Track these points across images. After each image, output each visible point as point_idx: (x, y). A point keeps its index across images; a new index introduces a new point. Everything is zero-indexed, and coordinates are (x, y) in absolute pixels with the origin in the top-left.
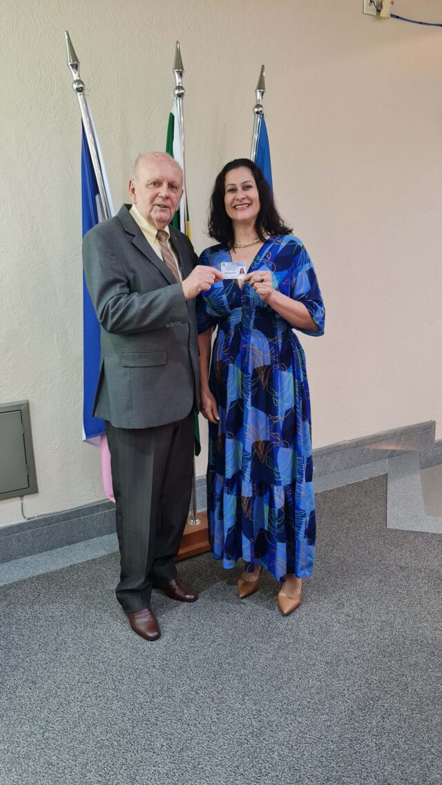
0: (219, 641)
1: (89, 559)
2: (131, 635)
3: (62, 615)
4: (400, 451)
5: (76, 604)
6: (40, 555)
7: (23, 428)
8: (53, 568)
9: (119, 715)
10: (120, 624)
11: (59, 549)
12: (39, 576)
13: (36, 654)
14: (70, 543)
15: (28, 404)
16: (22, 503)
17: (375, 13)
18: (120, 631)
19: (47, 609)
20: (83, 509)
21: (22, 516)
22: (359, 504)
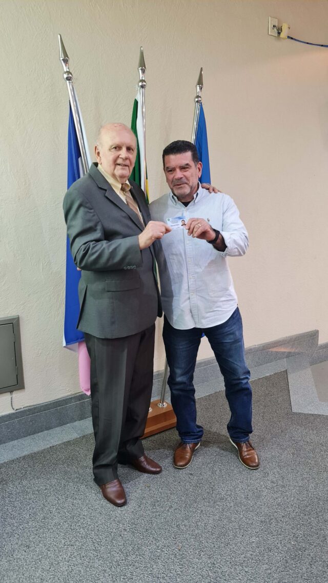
0: (175, 506)
1: (65, 441)
2: (104, 504)
3: (46, 489)
4: (294, 353)
5: (57, 479)
6: (25, 439)
7: (15, 338)
8: (36, 450)
9: (100, 572)
10: (94, 495)
11: (39, 434)
12: (24, 456)
13: (28, 522)
14: (48, 428)
15: (18, 319)
16: (12, 397)
17: (277, 35)
18: (95, 500)
19: (34, 484)
20: (59, 401)
21: (11, 408)
22: (269, 394)
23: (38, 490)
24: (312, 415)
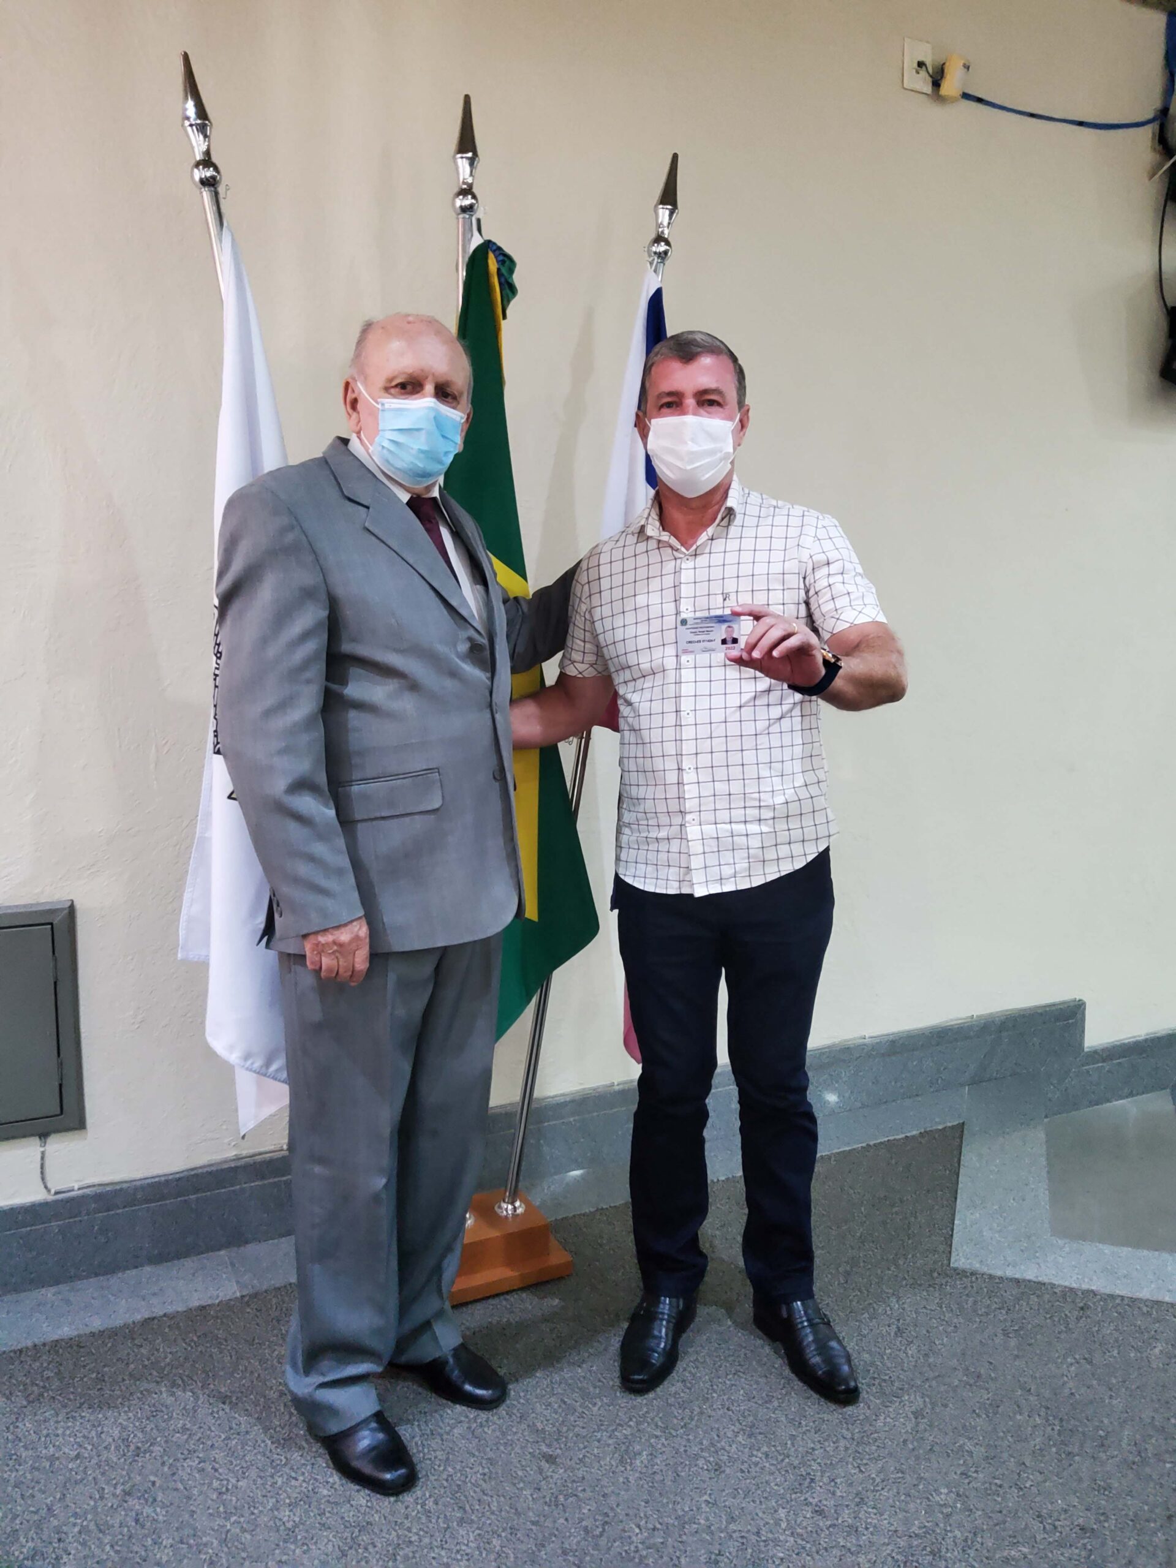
1: (193, 1304)
3: (77, 1457)
5: (124, 1428)
6: (79, 1284)
7: (56, 967)
8: (97, 1324)
10: (214, 1497)
11: (127, 1274)
12: (57, 1342)
14: (158, 1259)
15: (71, 910)
16: (43, 1153)
17: (928, 88)
18: (211, 1514)
19: (47, 1435)
20: (196, 1175)
21: (43, 1186)
22: (886, 1198)
23: (52, 1459)
24: (1017, 1281)
